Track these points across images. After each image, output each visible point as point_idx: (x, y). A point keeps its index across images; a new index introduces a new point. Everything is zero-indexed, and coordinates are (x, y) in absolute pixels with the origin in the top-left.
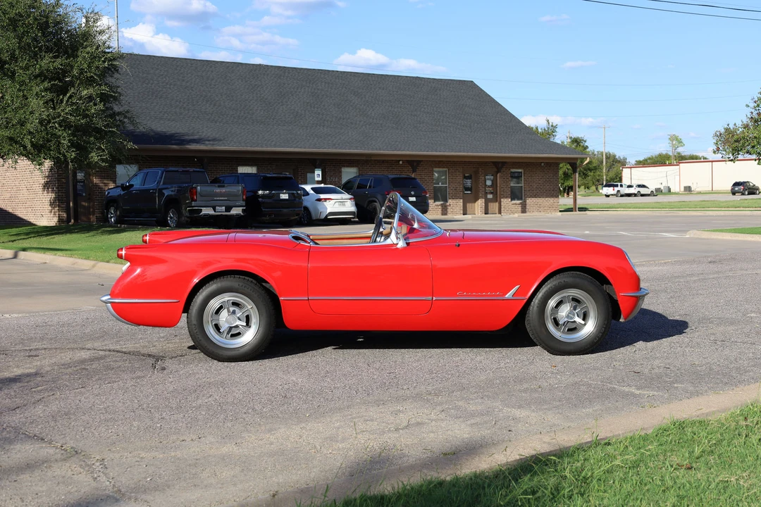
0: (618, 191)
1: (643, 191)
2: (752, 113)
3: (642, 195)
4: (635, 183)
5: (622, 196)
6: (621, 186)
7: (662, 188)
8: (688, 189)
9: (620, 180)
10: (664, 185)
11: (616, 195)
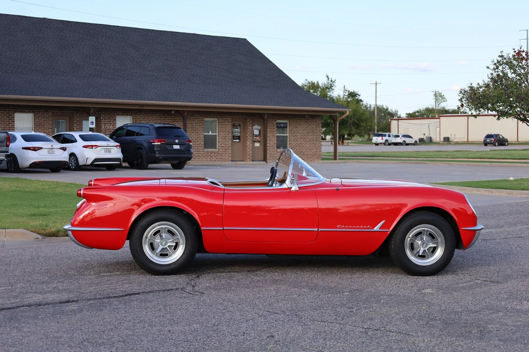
0: (386, 140)
1: (408, 140)
2: (492, 74)
3: (407, 144)
4: (401, 133)
5: (390, 144)
6: (389, 136)
7: (425, 138)
8: (447, 140)
9: (389, 131)
10: (426, 135)
11: (385, 144)
